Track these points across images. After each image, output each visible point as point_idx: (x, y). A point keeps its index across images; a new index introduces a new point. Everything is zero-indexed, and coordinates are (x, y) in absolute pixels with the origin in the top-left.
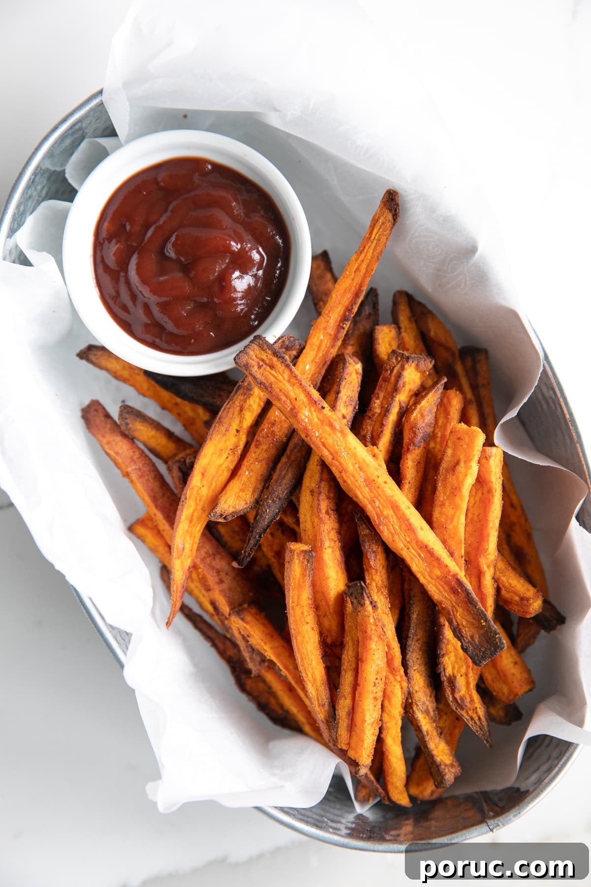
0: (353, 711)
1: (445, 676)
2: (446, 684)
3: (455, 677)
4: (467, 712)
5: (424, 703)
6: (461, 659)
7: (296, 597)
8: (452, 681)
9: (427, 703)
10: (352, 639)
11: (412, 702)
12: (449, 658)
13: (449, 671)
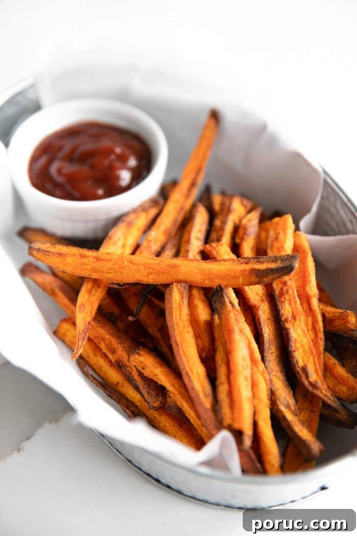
0: (230, 393)
1: (299, 367)
2: (301, 372)
3: (306, 366)
4: (321, 392)
5: (285, 399)
6: (308, 352)
7: (178, 314)
8: (304, 370)
9: (288, 398)
10: (222, 343)
11: (275, 399)
12: (299, 353)
13: (301, 363)
